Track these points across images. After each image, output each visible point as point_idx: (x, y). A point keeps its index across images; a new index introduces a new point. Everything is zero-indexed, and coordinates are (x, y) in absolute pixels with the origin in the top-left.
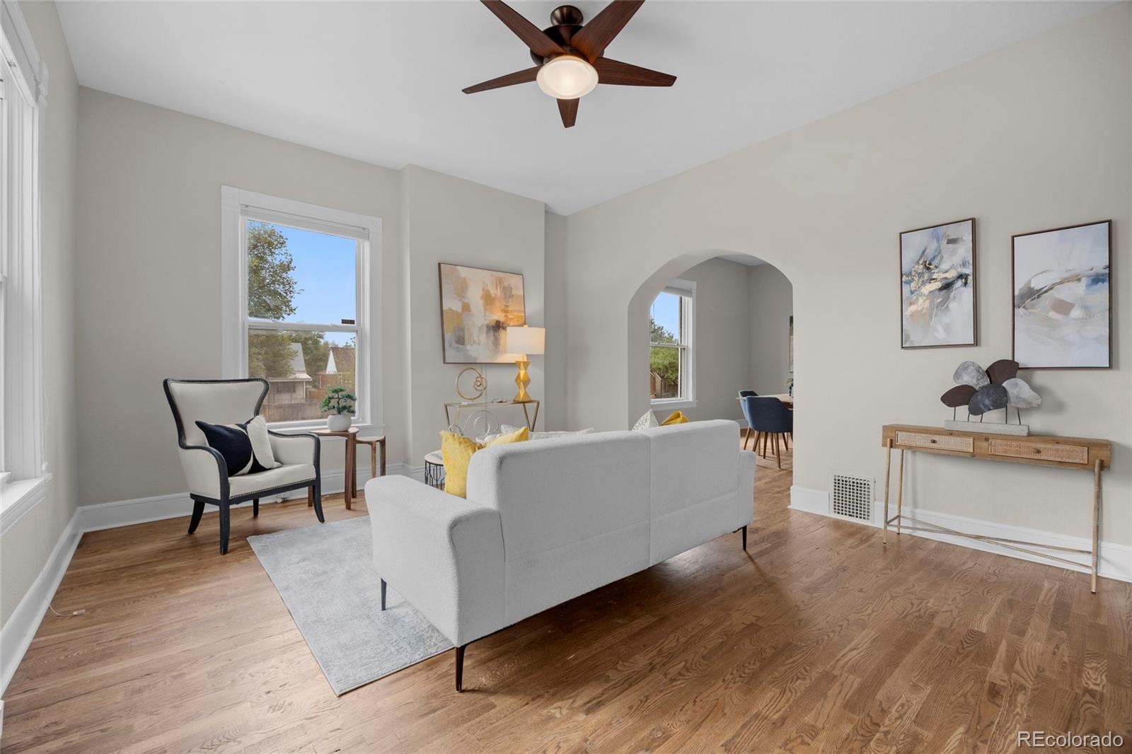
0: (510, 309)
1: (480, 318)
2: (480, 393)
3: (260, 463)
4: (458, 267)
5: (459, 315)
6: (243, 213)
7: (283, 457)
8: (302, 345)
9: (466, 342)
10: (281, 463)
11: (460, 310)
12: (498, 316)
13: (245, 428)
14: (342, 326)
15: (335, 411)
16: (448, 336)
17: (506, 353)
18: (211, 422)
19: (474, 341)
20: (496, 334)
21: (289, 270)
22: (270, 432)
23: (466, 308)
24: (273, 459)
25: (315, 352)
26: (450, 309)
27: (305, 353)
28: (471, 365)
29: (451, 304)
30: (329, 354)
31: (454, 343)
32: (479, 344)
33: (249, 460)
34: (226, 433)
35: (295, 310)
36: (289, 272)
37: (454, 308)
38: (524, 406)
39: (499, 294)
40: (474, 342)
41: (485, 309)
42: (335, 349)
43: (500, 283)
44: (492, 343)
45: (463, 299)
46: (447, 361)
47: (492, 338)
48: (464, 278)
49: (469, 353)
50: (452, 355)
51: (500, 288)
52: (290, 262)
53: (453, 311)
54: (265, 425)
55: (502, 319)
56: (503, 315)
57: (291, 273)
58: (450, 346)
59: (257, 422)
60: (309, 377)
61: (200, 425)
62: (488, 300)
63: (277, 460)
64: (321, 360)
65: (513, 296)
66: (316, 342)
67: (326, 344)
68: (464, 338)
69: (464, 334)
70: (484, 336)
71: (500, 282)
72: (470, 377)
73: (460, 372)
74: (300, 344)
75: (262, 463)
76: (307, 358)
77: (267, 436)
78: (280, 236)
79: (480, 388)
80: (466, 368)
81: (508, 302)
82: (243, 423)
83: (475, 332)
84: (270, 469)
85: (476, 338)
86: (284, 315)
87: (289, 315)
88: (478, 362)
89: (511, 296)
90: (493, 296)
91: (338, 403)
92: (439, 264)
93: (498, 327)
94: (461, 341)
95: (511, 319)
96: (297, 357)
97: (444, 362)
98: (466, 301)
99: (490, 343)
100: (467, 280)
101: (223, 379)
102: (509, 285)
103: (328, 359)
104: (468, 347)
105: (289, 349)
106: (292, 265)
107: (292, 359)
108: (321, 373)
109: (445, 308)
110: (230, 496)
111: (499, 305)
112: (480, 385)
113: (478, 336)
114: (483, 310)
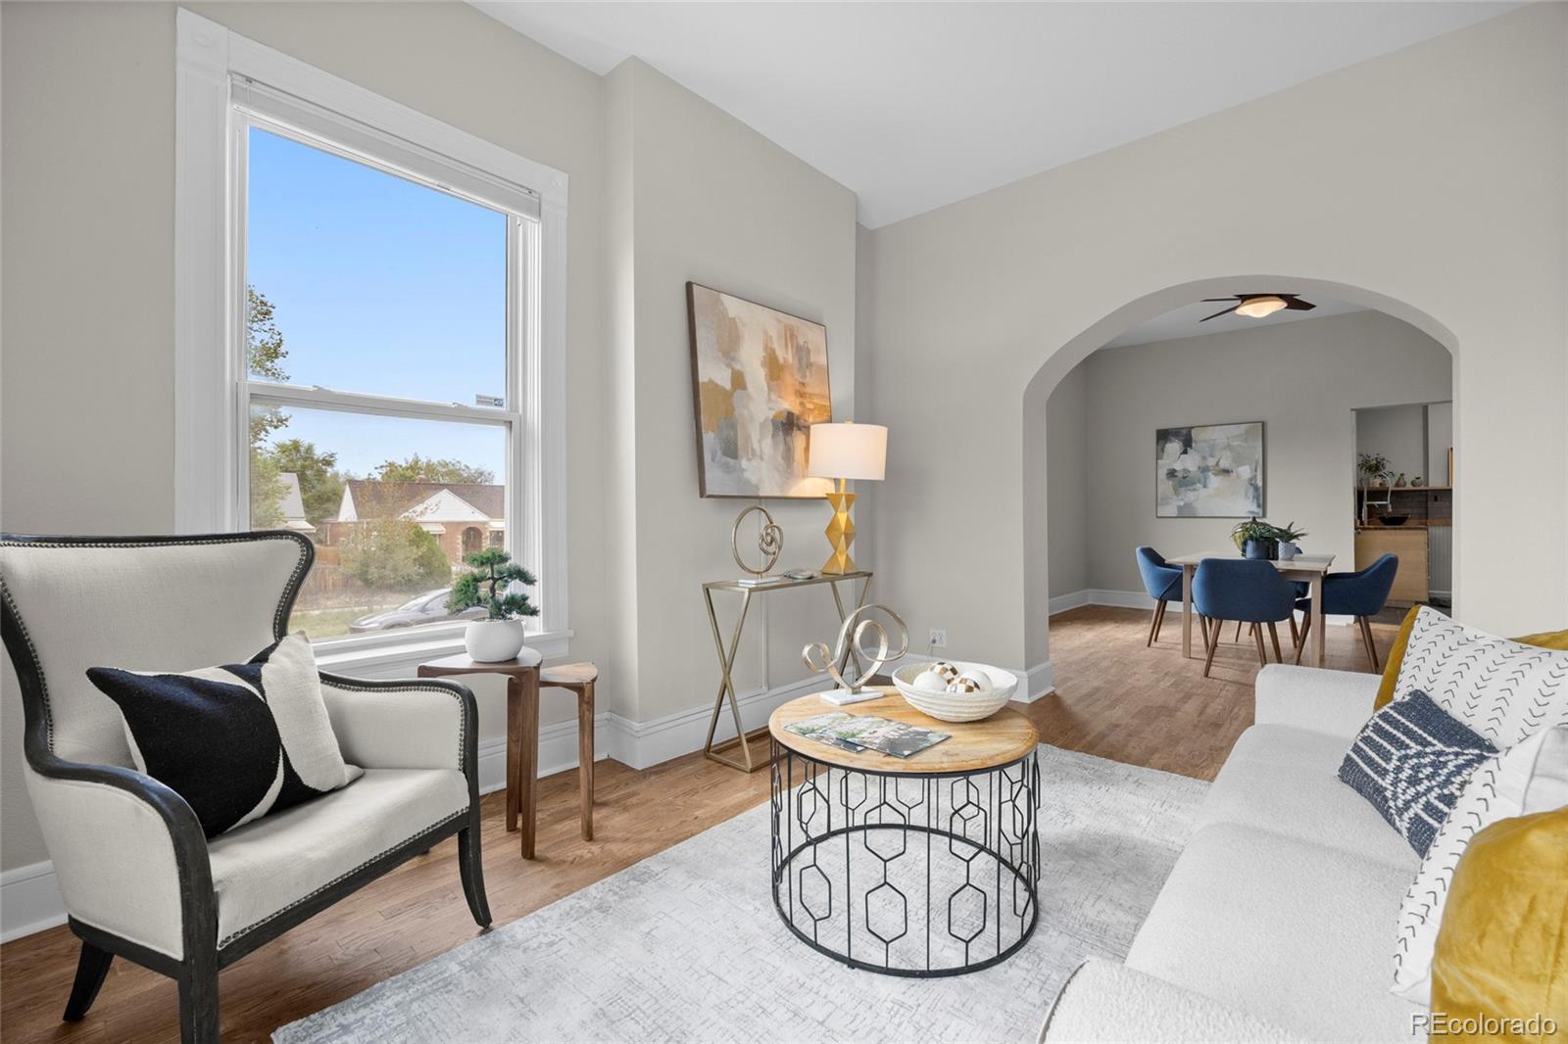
0: (808, 390)
1: (761, 405)
2: (771, 557)
3: (306, 782)
4: (724, 297)
5: (728, 396)
6: (236, 95)
7: (364, 748)
8: (298, 475)
9: (740, 453)
10: (361, 766)
11: (728, 386)
12: (789, 404)
13: (255, 679)
14: (478, 411)
15: (485, 611)
16: (709, 438)
17: (804, 477)
18: (144, 667)
19: (753, 449)
20: (788, 438)
21: (276, 357)
22: (326, 678)
23: (739, 381)
24: (340, 759)
25: (319, 487)
26: (711, 382)
27: (303, 489)
28: (755, 502)
29: (713, 372)
30: (343, 491)
31: (719, 453)
32: (762, 458)
33: (275, 777)
34: (196, 700)
35: (286, 420)
36: (276, 361)
37: (719, 382)
38: (834, 586)
39: (790, 360)
40: (754, 454)
41: (770, 389)
42: (353, 483)
43: (792, 335)
44: (783, 458)
45: (732, 363)
46: (708, 493)
47: (781, 447)
48: (734, 319)
49: (747, 475)
50: (716, 480)
51: (792, 346)
52: (279, 345)
53: (717, 385)
54: (312, 664)
55: (796, 410)
56: (798, 401)
57: (279, 362)
58: (713, 460)
59: (288, 655)
60: (311, 527)
61: (103, 679)
62: (774, 369)
63: (349, 760)
64: (329, 500)
65: (811, 365)
66: (321, 474)
67: (336, 475)
68: (736, 445)
69: (736, 435)
70: (768, 441)
71: (790, 335)
72: (754, 526)
73: (736, 516)
74: (295, 474)
75: (310, 780)
76: (305, 497)
77: (320, 690)
78: (262, 302)
79: (772, 549)
80: (748, 506)
81: (804, 377)
82: (245, 662)
83: (755, 435)
84: (333, 791)
85: (756, 446)
86: (268, 428)
87: (276, 427)
88: (761, 494)
89: (810, 365)
90: (781, 361)
91: (493, 590)
92: (689, 286)
93: (789, 425)
94: (731, 450)
95: (810, 409)
96: (290, 496)
97: (702, 494)
98: (738, 367)
99: (780, 459)
100: (739, 325)
101: (179, 532)
102: (805, 342)
103: (341, 498)
104: (744, 463)
105: (276, 481)
106: (283, 349)
107: (283, 498)
108: (330, 520)
109: (703, 378)
110: (221, 937)
111: (790, 380)
112: (771, 540)
113: (760, 441)
114: (766, 388)
